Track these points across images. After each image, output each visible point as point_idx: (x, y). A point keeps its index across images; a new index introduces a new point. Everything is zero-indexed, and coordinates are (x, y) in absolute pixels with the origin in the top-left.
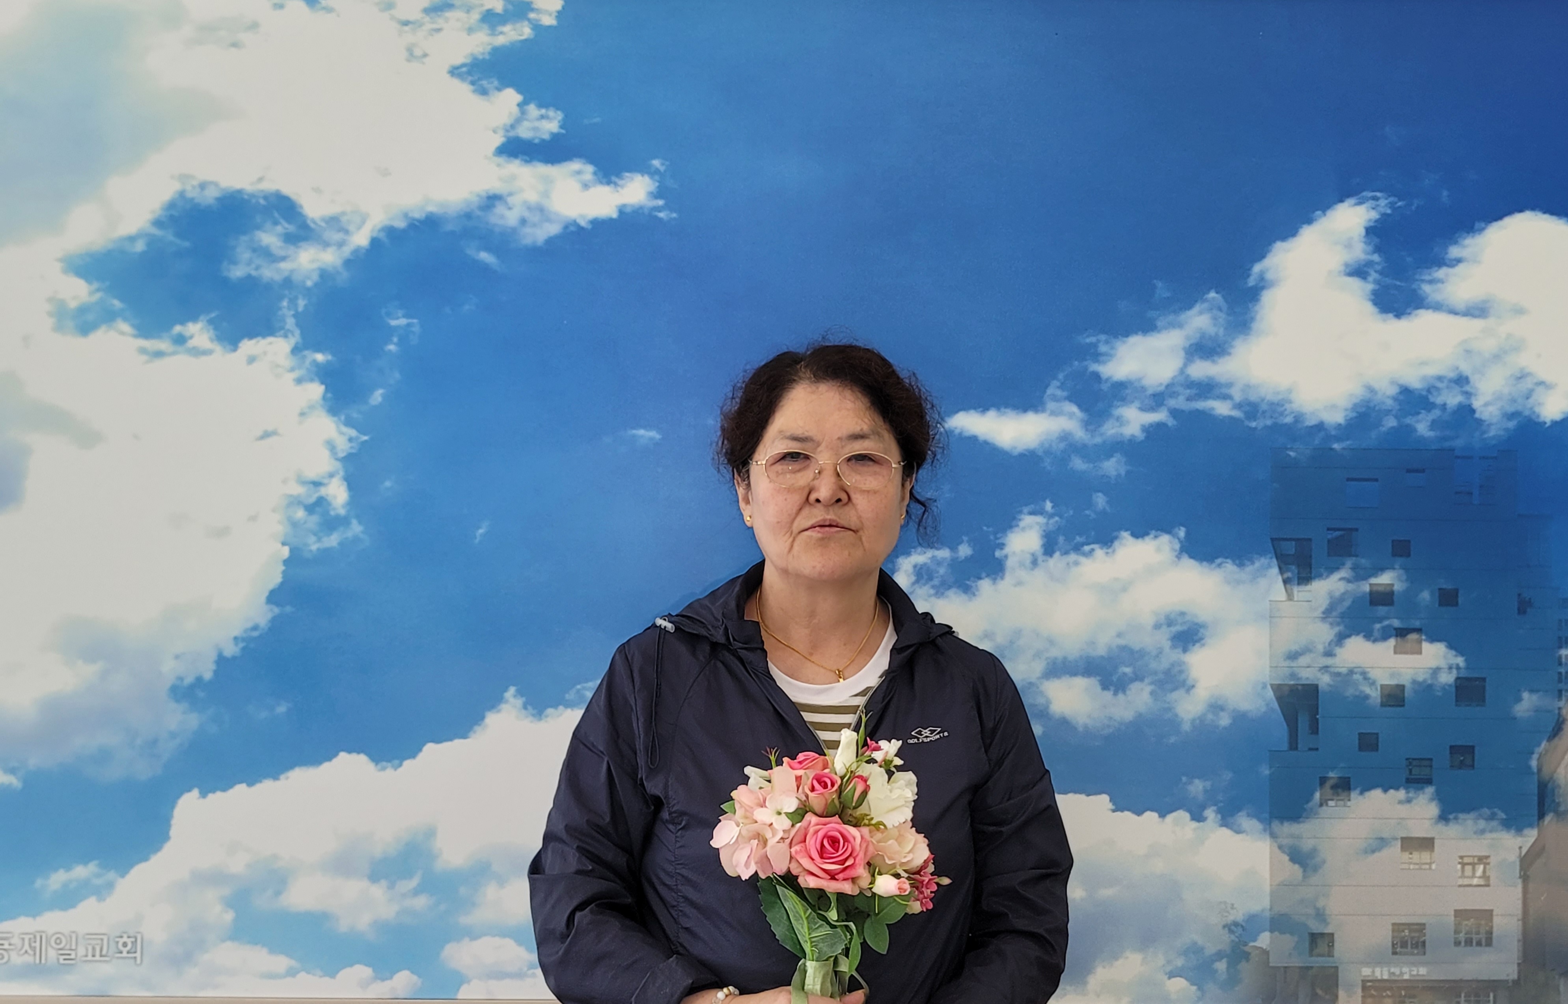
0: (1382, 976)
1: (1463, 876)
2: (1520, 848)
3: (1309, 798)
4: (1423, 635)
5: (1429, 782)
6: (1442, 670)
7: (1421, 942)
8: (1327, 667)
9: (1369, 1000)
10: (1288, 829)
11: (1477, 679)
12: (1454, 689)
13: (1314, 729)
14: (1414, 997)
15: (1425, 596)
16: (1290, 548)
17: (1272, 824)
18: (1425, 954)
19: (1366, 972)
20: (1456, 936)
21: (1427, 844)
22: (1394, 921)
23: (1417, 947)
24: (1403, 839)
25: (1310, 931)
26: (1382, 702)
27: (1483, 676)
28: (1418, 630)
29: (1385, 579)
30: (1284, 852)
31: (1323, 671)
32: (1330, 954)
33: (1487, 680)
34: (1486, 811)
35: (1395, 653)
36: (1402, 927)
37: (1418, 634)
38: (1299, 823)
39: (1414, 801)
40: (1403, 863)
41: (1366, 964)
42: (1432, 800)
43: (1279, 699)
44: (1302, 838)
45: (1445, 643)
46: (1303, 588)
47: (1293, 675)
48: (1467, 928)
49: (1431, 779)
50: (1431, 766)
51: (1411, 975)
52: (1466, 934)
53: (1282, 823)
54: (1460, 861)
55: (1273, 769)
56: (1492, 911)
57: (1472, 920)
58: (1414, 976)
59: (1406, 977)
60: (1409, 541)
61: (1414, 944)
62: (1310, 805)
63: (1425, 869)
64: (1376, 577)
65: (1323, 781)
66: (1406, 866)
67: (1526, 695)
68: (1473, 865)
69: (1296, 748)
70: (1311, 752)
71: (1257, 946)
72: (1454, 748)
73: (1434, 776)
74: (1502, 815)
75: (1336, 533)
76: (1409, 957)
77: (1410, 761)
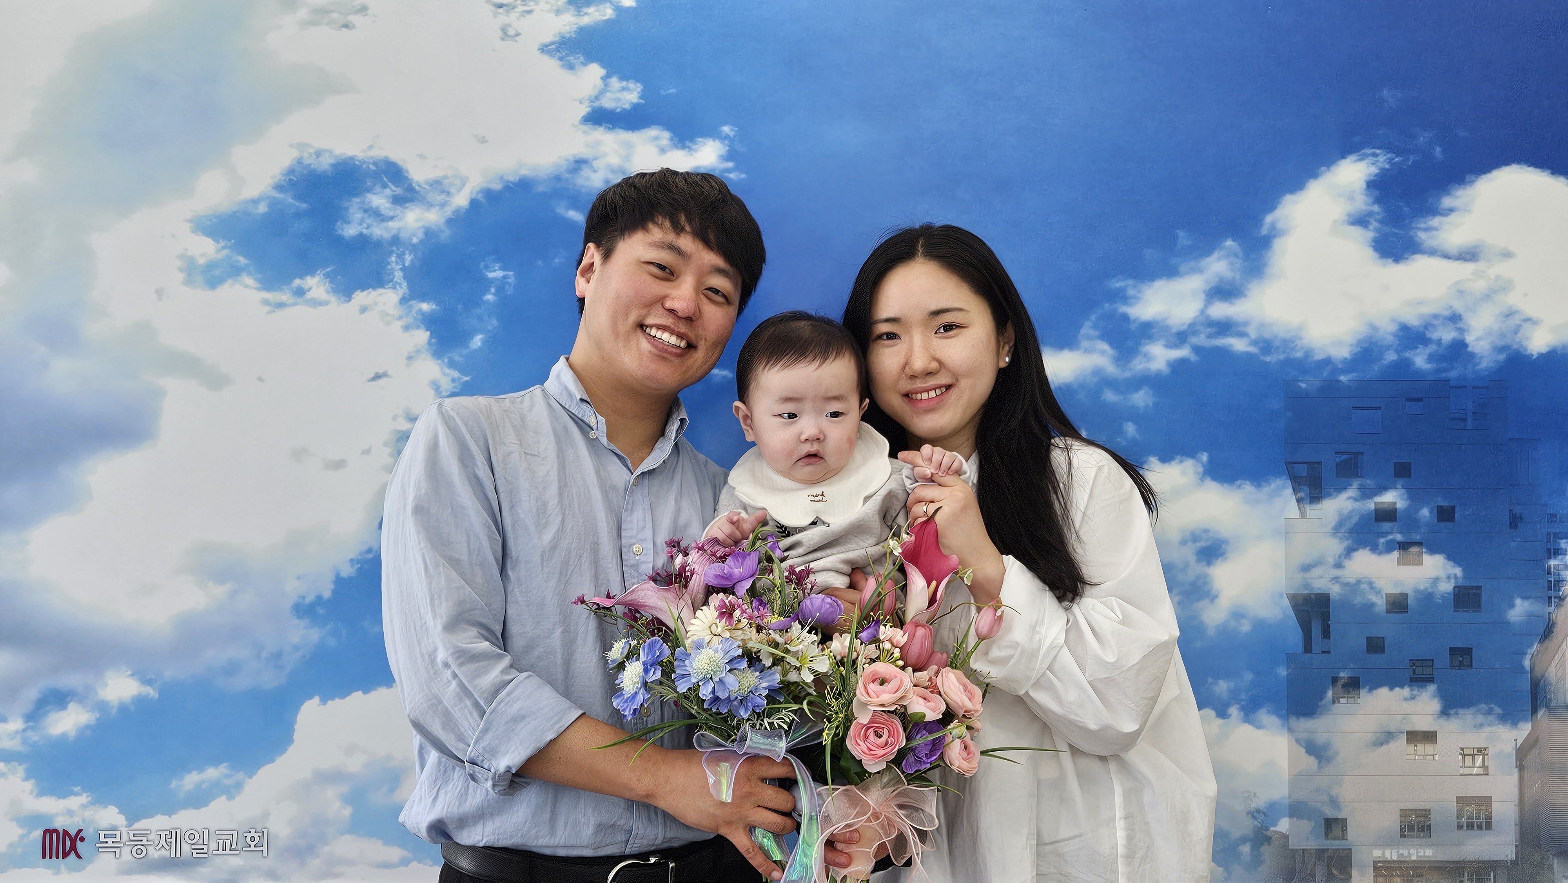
0: (1391, 857)
1: (1464, 766)
2: (1516, 740)
3: (1322, 696)
4: (1423, 548)
5: (1431, 680)
7: (1427, 826)
9: (1380, 879)
10: (1304, 724)
11: (1472, 588)
12: (1452, 598)
13: (1326, 633)
14: (1421, 876)
15: (1425, 513)
16: (1303, 471)
17: (1290, 720)
18: (1430, 837)
19: (1377, 853)
20: (1459, 821)
21: (1429, 737)
22: (1401, 808)
23: (1423, 831)
24: (1408, 733)
25: (1326, 817)
26: (1387, 609)
27: (1479, 585)
28: (1419, 544)
29: (1389, 498)
30: (1301, 746)
32: (1344, 838)
33: (1483, 589)
34: (1484, 707)
35: (1399, 564)
36: (1410, 813)
37: (1419, 547)
38: (1314, 718)
39: (1418, 699)
40: (1408, 755)
41: (1376, 845)
42: (1434, 697)
43: (1295, 607)
44: (1316, 733)
45: (1444, 555)
46: (1315, 506)
47: (1307, 586)
48: (1468, 814)
49: (1433, 678)
50: (1432, 666)
51: (1418, 857)
52: (1467, 819)
53: (1298, 718)
54: (1461, 752)
55: (1290, 671)
56: (1490, 798)
57: (1473, 807)
58: (1420, 857)
59: (1414, 858)
60: (1410, 464)
61: (1420, 829)
62: (1324, 702)
63: (1430, 760)
64: (1380, 496)
65: (1335, 680)
66: (1412, 757)
67: (1518, 602)
68: (1473, 755)
69: (1311, 652)
70: (1324, 655)
71: (1277, 832)
72: (1454, 651)
73: (1435, 676)
74: (1498, 710)
75: (1346, 456)
76: (1416, 841)
77: (1413, 662)
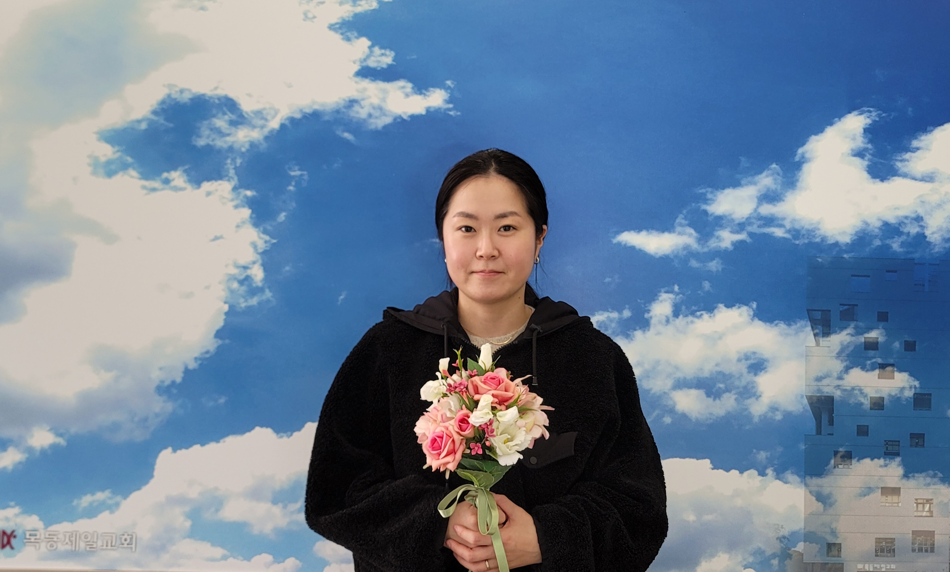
0: (869, 569)
1: (917, 511)
3: (828, 463)
4: (895, 368)
5: (898, 454)
6: (906, 389)
7: (893, 549)
8: (839, 386)
10: (815, 481)
11: (925, 394)
12: (912, 400)
13: (831, 422)
15: (897, 345)
16: (818, 315)
17: (806, 478)
18: (894, 556)
19: (860, 566)
20: (913, 546)
21: (896, 491)
22: (876, 537)
23: (890, 552)
24: (882, 488)
25: (827, 542)
26: (871, 407)
27: (930, 393)
28: (892, 365)
29: (873, 335)
30: (813, 495)
31: (836, 388)
32: (839, 556)
33: (932, 395)
34: (931, 472)
35: (879, 378)
36: (881, 540)
37: (892, 367)
38: (822, 478)
39: (889, 466)
40: (881, 502)
41: (860, 562)
42: (899, 465)
43: (811, 404)
44: (823, 487)
45: (908, 373)
46: (825, 339)
47: (819, 390)
48: (919, 541)
49: (899, 453)
50: (899, 445)
51: (886, 569)
52: (919, 545)
53: (812, 478)
54: (916, 501)
55: (807, 446)
56: (934, 531)
57: (922, 537)
58: (888, 569)
59: (883, 570)
60: (887, 313)
61: (888, 550)
62: (828, 467)
63: (895, 506)
64: (868, 333)
65: (836, 453)
66: (884, 504)
68: (923, 504)
69: (821, 434)
70: (829, 436)
71: (796, 551)
72: (913, 435)
73: (900, 451)
74: (940, 475)
75: (845, 307)
76: (886, 559)
77: (887, 442)
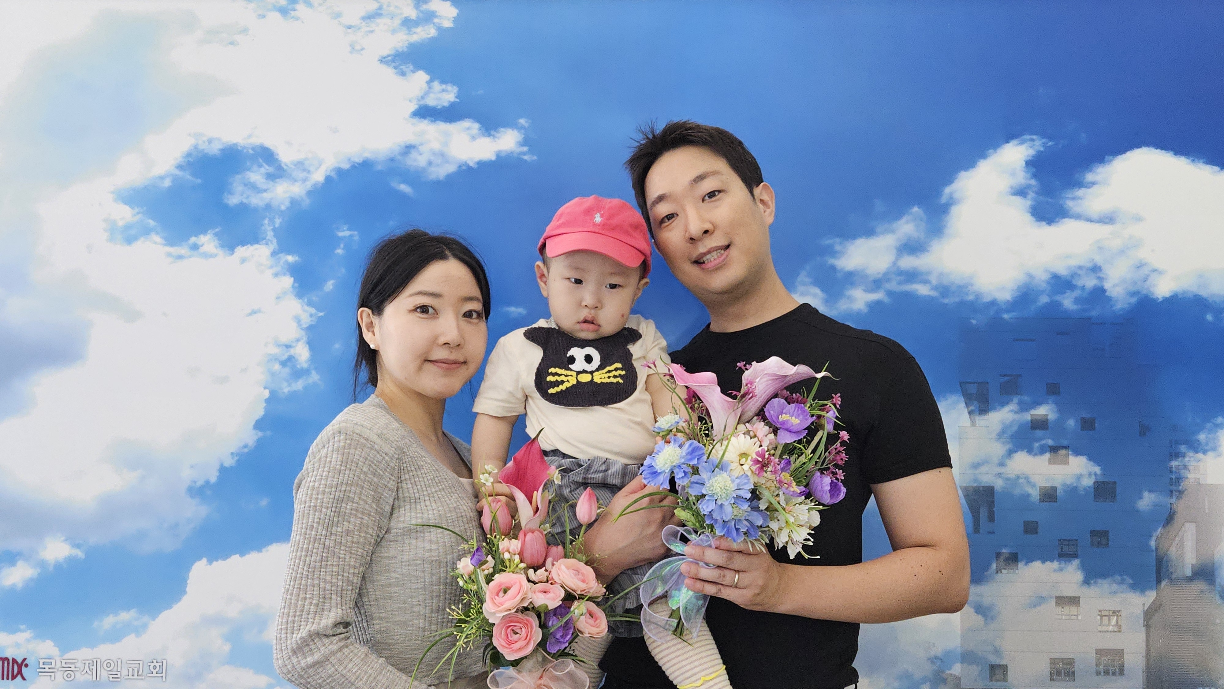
1: (1102, 625)
2: (1144, 604)
3: (988, 567)
4: (1069, 451)
5: (1075, 556)
7: (1071, 672)
11: (1108, 483)
12: (1093, 491)
13: (992, 518)
15: (1071, 423)
16: (973, 389)
18: (1074, 681)
20: (1097, 668)
21: (1074, 601)
22: (1050, 657)
23: (1068, 675)
24: (1057, 597)
25: (990, 663)
26: (1040, 499)
27: (1114, 481)
28: (1066, 448)
32: (1005, 679)
33: (1117, 484)
34: (1118, 578)
35: (1050, 463)
36: (1056, 662)
37: (1066, 450)
43: (966, 496)
45: (1086, 457)
47: (976, 480)
48: (1105, 662)
49: (1077, 554)
50: (1077, 545)
52: (1104, 666)
54: (1099, 614)
56: (1123, 650)
57: (1108, 657)
60: (1059, 384)
61: (1066, 673)
62: (989, 572)
63: (1074, 619)
65: (998, 555)
66: (1060, 617)
67: (1146, 494)
68: (1109, 617)
69: (979, 532)
70: (990, 535)
71: (951, 674)
72: (1094, 533)
73: (1079, 553)
74: (1129, 581)
75: (1006, 378)
76: (1063, 684)
77: (1061, 541)
